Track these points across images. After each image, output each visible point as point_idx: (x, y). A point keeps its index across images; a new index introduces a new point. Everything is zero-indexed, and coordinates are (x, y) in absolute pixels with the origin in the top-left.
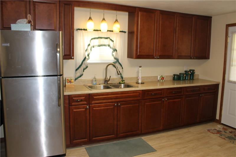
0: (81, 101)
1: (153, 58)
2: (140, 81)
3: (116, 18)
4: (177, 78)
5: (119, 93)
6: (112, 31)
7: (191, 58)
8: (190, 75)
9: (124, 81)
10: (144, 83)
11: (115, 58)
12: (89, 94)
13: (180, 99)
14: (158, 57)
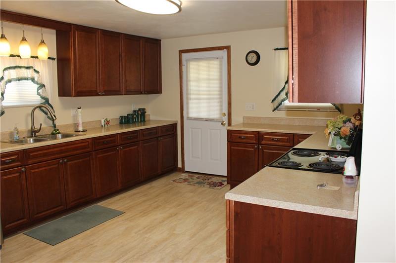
0: (13, 161)
1: (97, 95)
2: (81, 129)
3: (42, 38)
4: (125, 120)
5: (64, 144)
6: (37, 57)
7: (141, 93)
8: (140, 115)
9: (58, 130)
10: (86, 131)
11: (43, 98)
12: (23, 150)
13: (137, 147)
14: (103, 93)
